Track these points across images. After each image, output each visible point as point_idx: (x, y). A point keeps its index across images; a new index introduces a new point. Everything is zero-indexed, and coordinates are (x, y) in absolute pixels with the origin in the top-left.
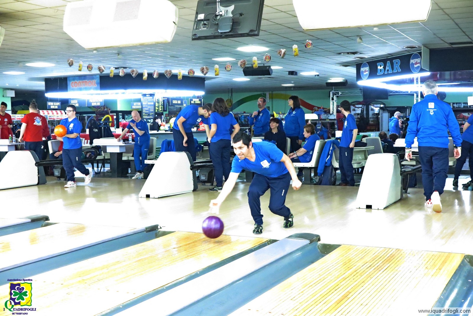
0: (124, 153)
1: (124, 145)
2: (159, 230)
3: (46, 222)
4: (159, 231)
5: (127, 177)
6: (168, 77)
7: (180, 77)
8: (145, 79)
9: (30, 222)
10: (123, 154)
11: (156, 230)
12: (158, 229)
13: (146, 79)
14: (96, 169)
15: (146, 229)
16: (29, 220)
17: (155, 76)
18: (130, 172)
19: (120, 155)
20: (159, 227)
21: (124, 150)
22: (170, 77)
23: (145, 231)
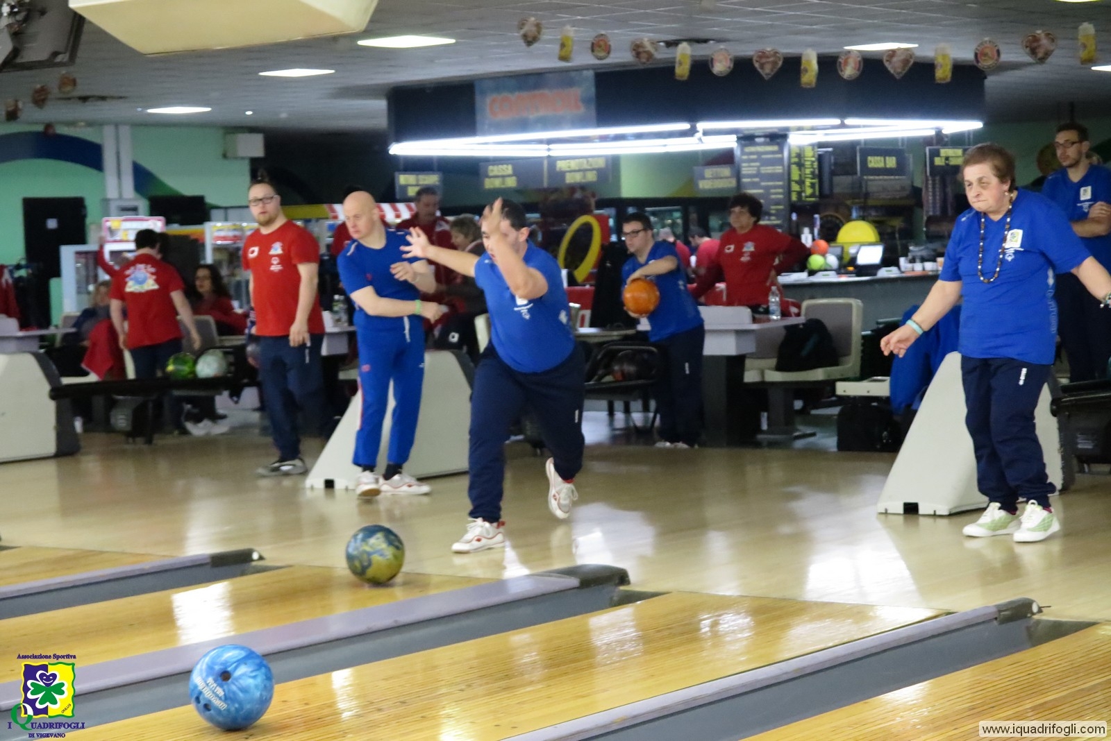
0: (753, 356)
1: (755, 327)
2: (1036, 617)
3: (622, 588)
4: (1038, 622)
5: (758, 445)
6: (898, 73)
7: (943, 73)
8: (810, 84)
9: (578, 588)
10: (748, 362)
11: (1025, 617)
12: (1033, 614)
13: (814, 85)
14: (619, 416)
15: (1000, 611)
16: (574, 582)
17: (849, 71)
18: (765, 427)
19: (736, 363)
20: (1035, 609)
21: (749, 347)
22: (904, 72)
23: (996, 619)
